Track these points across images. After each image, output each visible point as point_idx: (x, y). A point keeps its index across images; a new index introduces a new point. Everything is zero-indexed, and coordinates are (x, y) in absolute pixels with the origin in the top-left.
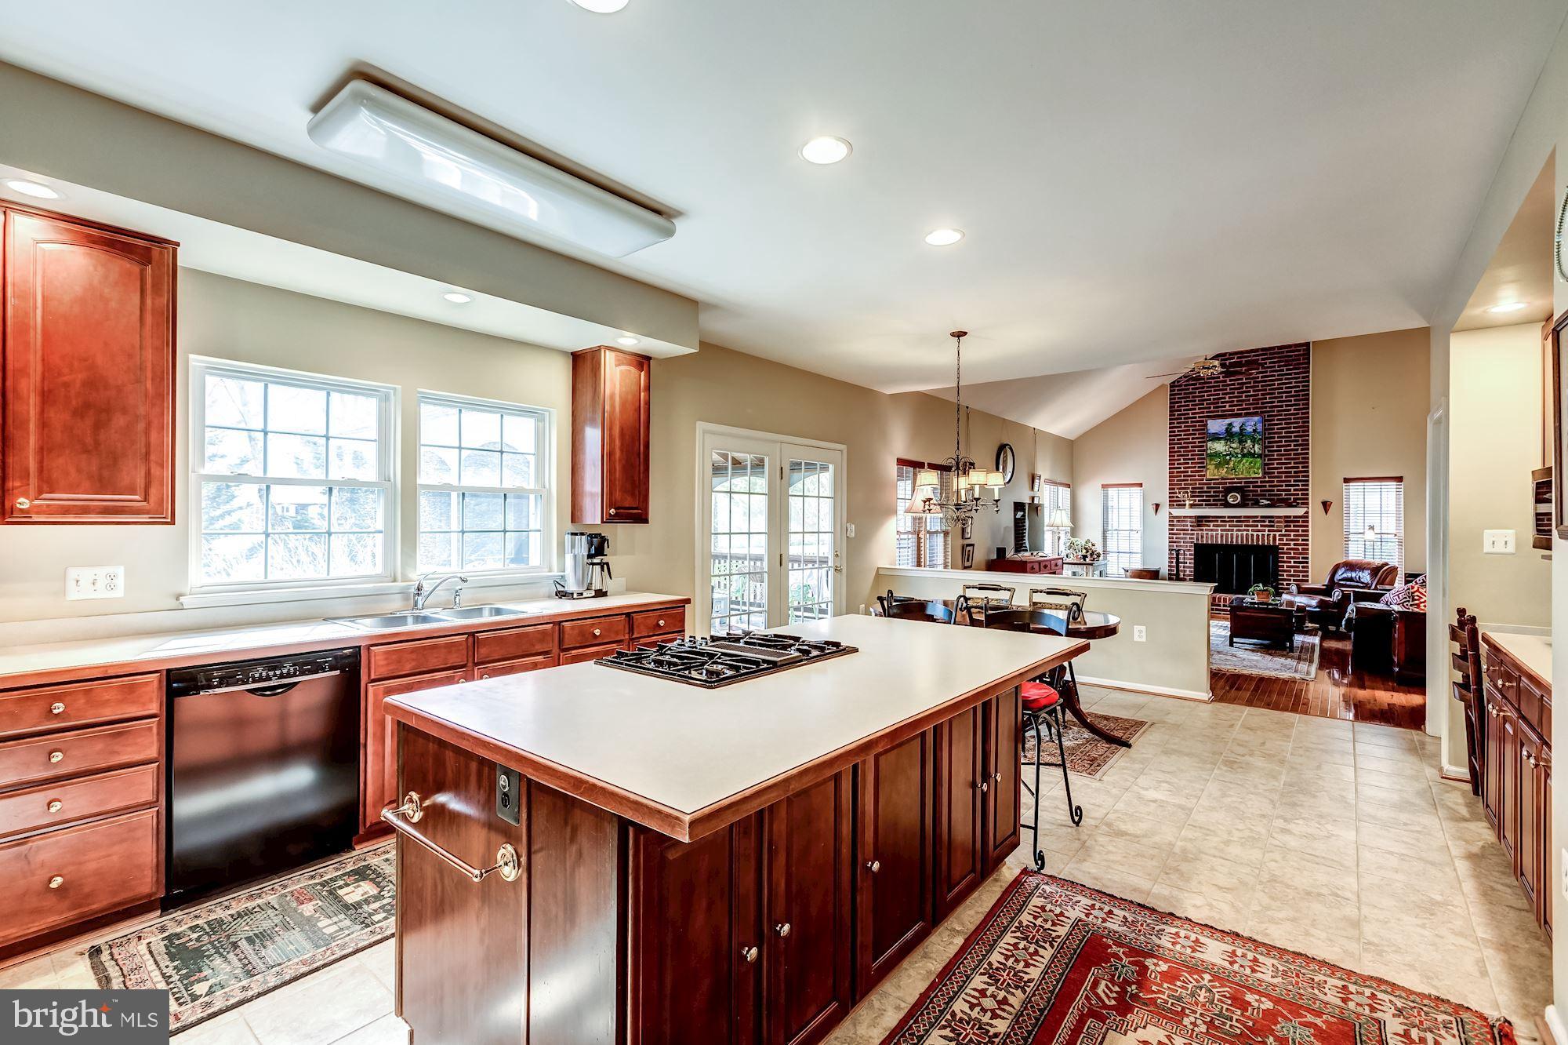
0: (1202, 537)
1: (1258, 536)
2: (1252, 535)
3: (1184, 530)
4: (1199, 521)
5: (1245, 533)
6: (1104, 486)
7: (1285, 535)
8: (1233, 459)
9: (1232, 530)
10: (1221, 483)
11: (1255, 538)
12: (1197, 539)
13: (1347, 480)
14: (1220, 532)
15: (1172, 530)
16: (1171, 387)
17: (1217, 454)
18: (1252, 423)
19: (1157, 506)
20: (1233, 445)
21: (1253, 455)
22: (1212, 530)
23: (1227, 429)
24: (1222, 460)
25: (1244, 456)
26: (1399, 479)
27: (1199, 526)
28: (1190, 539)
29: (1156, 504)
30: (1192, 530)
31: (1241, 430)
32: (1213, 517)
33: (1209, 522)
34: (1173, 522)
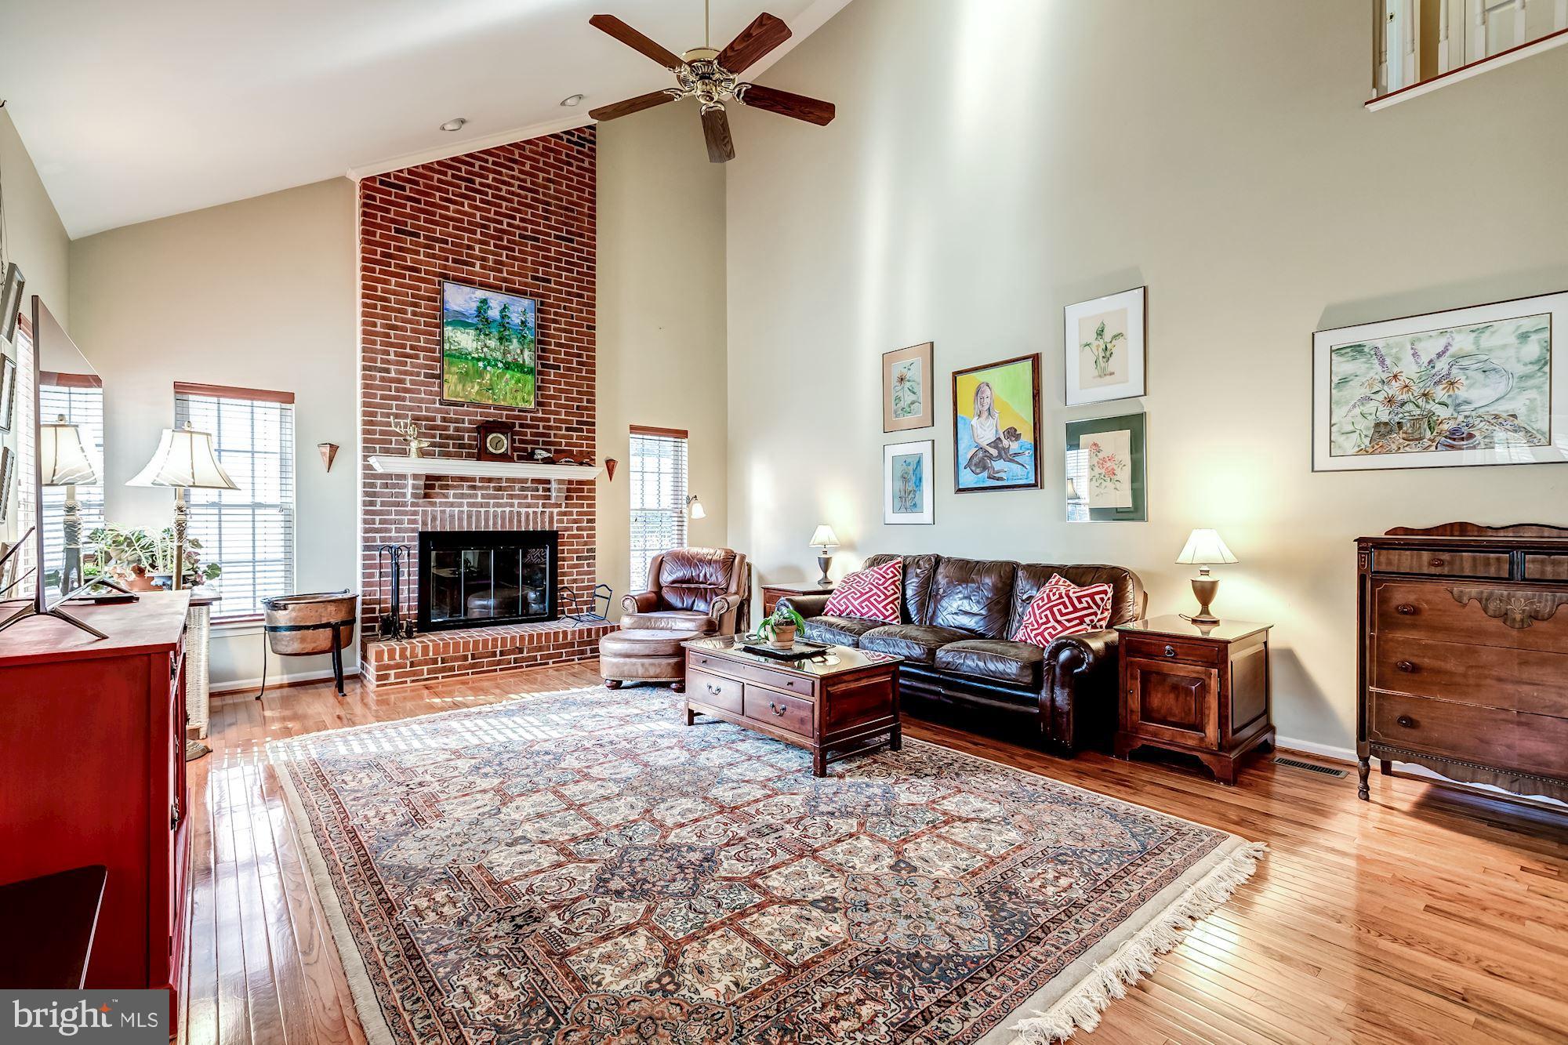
0: (434, 519)
1: (527, 515)
2: (519, 514)
3: (398, 504)
4: (427, 487)
5: (508, 509)
6: (182, 389)
7: (565, 514)
8: (489, 368)
9: (487, 505)
10: (468, 414)
11: (523, 519)
12: (424, 523)
13: (633, 429)
14: (465, 509)
15: (372, 503)
16: (364, 187)
17: (462, 355)
18: (521, 310)
19: (334, 449)
20: (488, 342)
21: (521, 368)
22: (452, 505)
23: (479, 310)
24: (474, 369)
25: (507, 366)
26: (682, 434)
27: (426, 496)
28: (410, 522)
29: (331, 446)
30: (413, 505)
31: (503, 317)
32: (454, 478)
33: (447, 487)
34: (373, 485)
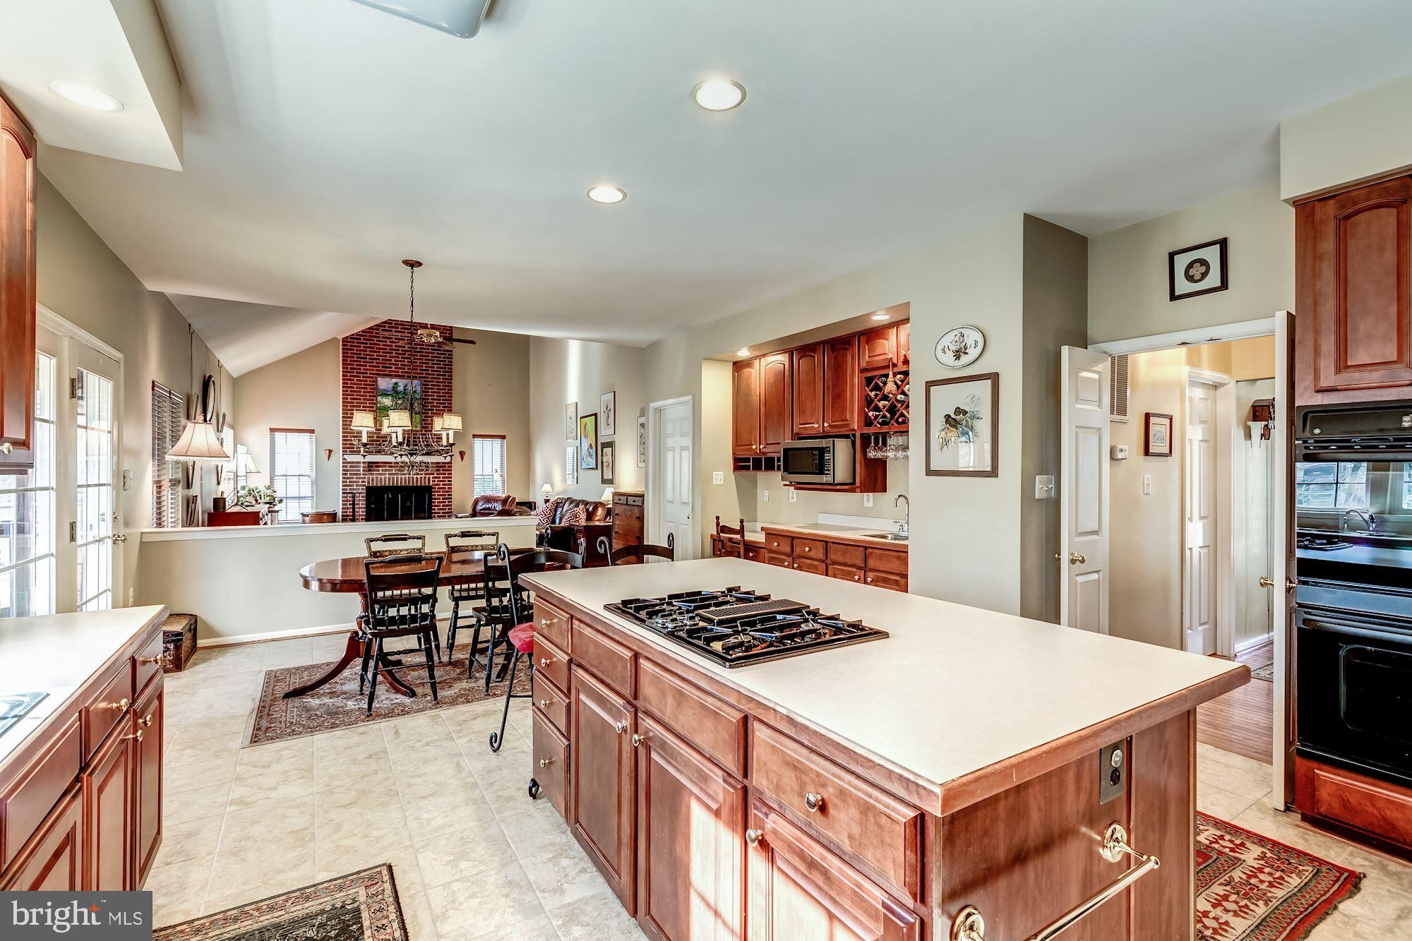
0: (373, 481)
1: (417, 478)
2: (413, 478)
3: (357, 474)
4: (369, 466)
5: (407, 476)
6: (272, 430)
7: (436, 478)
9: (398, 474)
11: (415, 480)
12: (369, 483)
13: (474, 436)
14: (387, 476)
15: (346, 474)
16: (343, 341)
17: (386, 408)
18: (414, 385)
19: (330, 451)
20: (398, 402)
22: (381, 474)
23: (393, 387)
26: (503, 437)
27: (370, 470)
28: (362, 482)
29: (329, 450)
30: (363, 474)
31: (405, 390)
32: (382, 463)
33: (379, 466)
34: (347, 467)
